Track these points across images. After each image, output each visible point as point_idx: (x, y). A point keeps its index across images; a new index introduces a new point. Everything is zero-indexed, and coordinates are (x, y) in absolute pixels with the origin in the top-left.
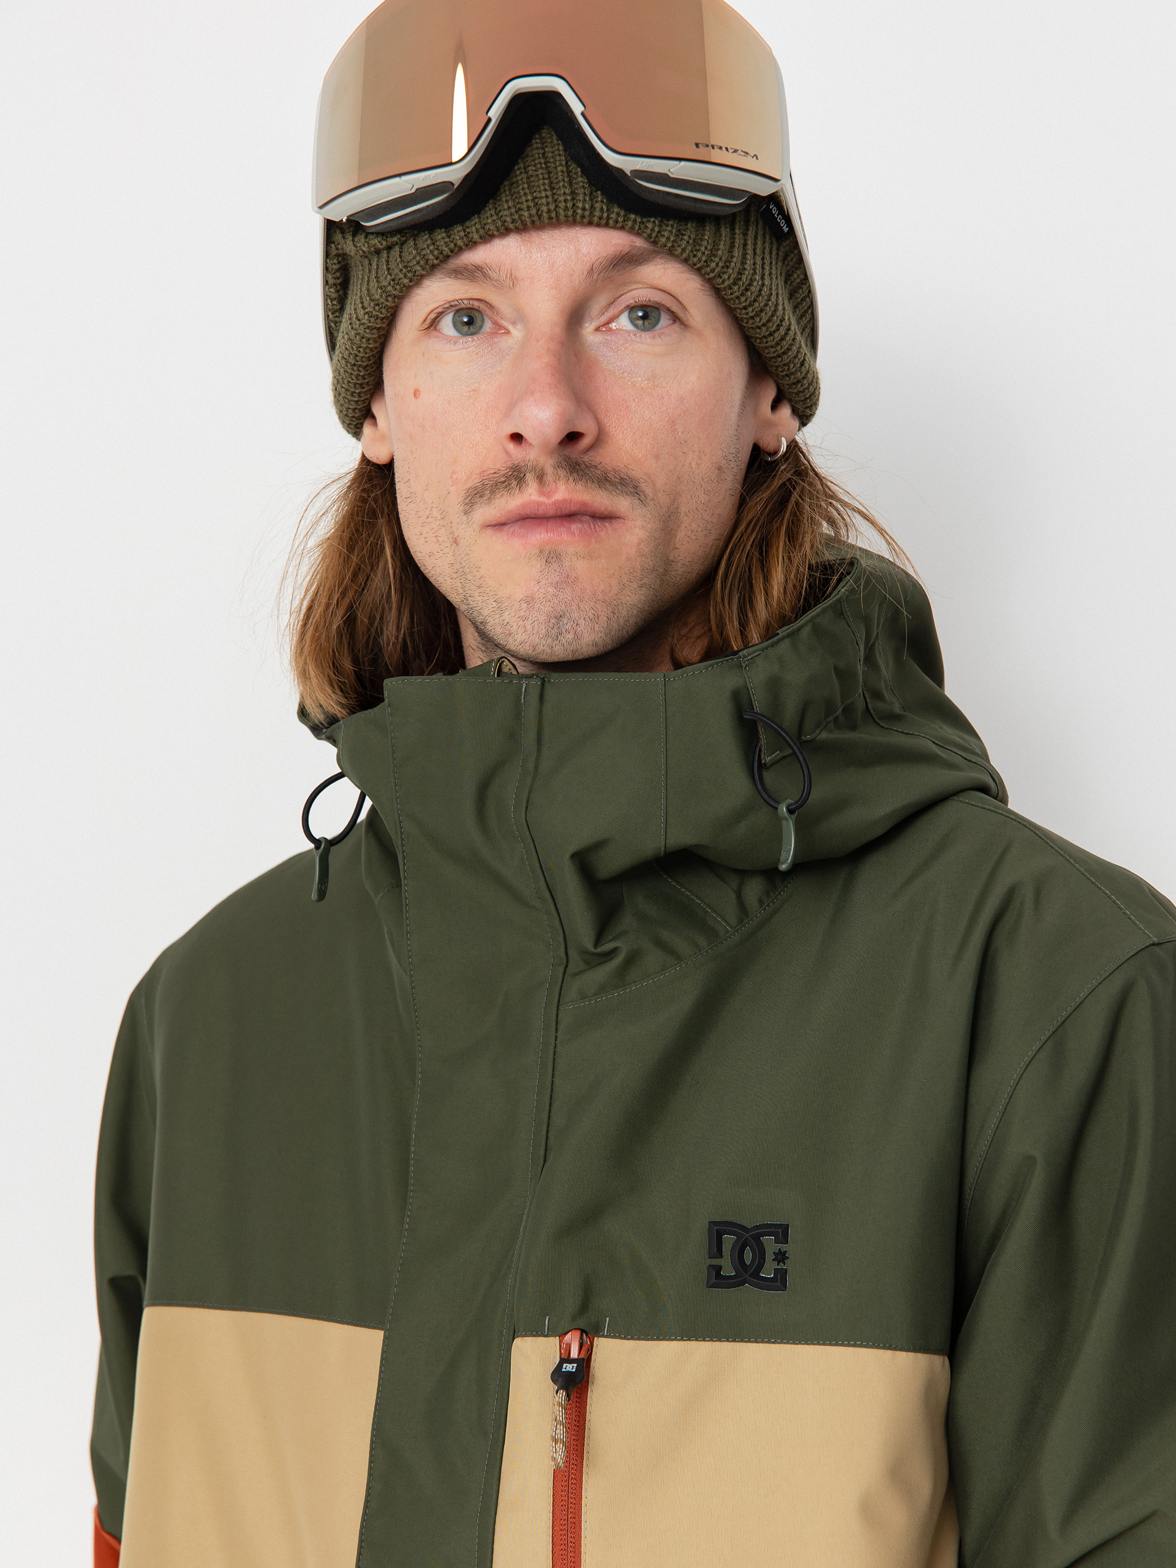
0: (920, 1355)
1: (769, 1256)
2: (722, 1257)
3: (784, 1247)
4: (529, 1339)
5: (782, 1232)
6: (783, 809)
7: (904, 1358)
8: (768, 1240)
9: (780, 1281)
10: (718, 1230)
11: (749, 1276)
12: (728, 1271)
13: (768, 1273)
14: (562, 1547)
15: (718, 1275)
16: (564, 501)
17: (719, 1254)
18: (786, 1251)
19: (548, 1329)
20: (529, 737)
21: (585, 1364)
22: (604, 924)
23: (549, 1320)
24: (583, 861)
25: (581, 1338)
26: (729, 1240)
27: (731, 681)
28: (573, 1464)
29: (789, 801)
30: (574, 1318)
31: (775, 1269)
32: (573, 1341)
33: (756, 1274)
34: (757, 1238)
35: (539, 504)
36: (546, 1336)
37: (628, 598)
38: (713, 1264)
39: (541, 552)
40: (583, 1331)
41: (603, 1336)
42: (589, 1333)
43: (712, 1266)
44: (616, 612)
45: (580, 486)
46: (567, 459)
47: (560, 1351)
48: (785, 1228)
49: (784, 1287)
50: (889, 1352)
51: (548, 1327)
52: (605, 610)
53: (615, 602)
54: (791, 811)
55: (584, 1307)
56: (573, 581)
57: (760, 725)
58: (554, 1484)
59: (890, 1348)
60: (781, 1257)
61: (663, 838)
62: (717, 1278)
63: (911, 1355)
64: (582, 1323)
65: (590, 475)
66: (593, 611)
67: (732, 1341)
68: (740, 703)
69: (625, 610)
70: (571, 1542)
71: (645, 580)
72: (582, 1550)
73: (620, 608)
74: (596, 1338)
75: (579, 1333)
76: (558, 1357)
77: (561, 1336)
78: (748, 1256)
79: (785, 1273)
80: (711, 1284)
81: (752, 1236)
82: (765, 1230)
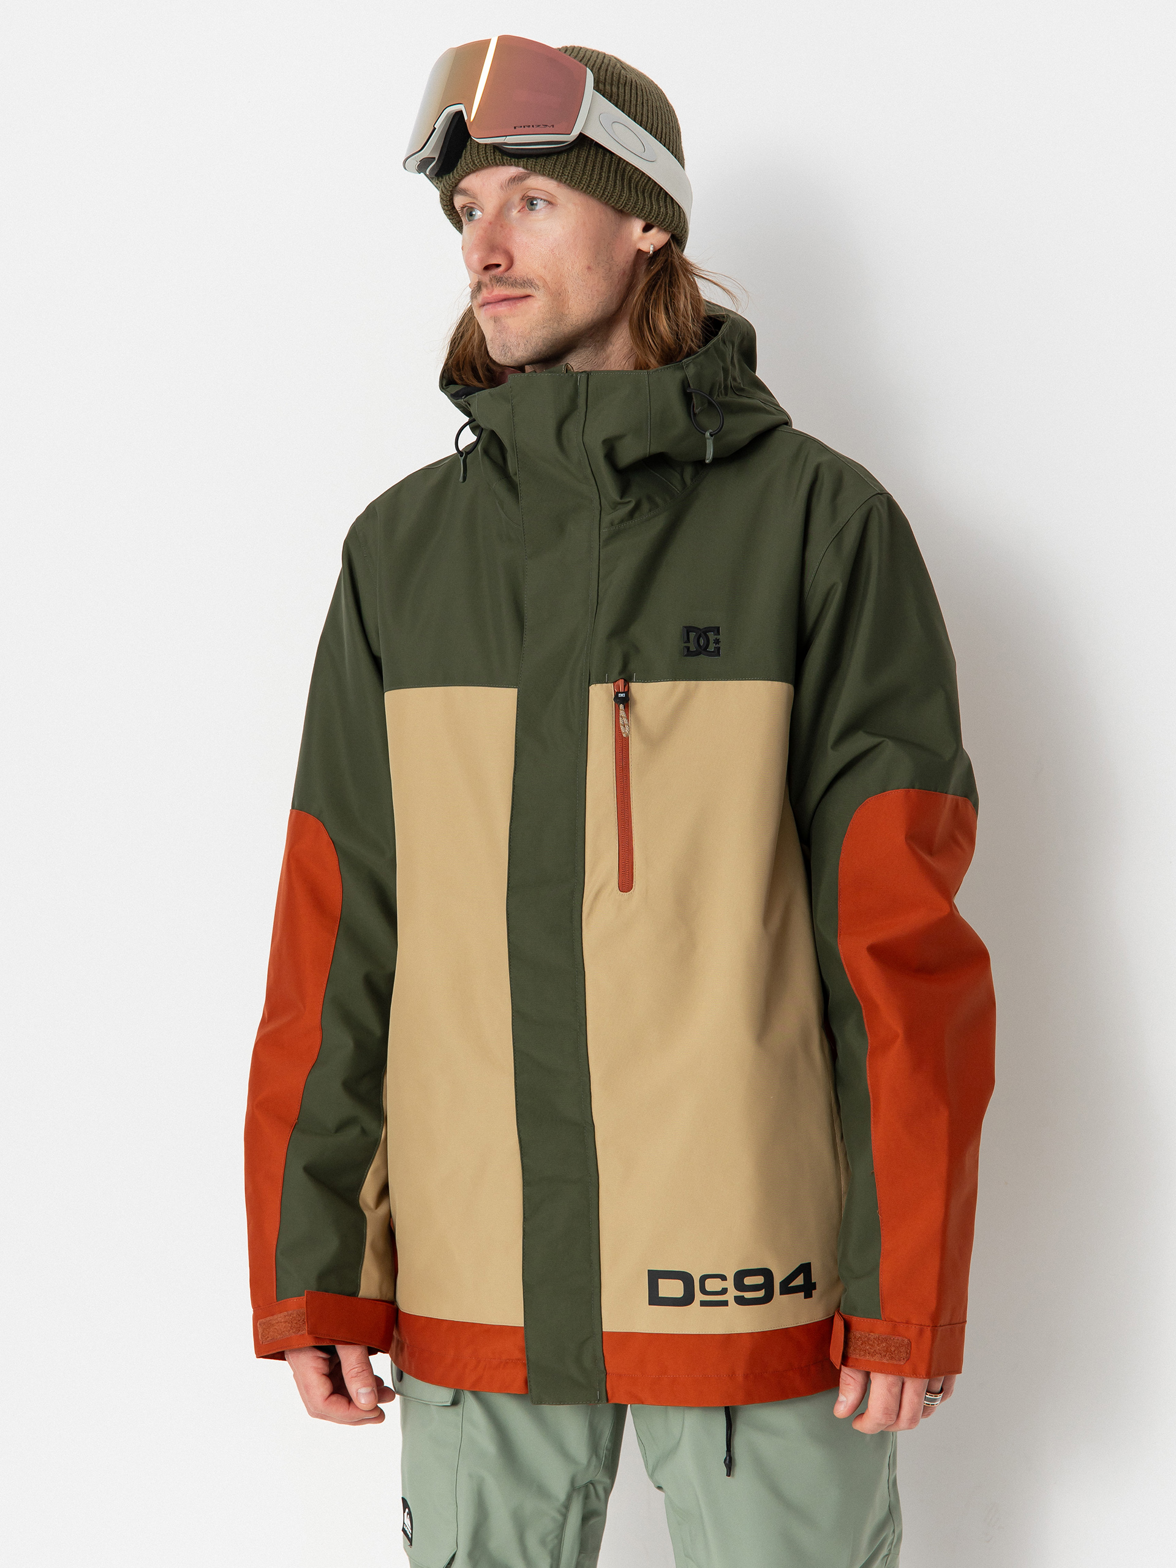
0: (784, 683)
1: (711, 641)
2: (690, 642)
3: (718, 637)
4: (600, 685)
5: (717, 630)
6: (708, 434)
7: (776, 683)
8: (711, 635)
9: (717, 652)
10: (689, 630)
12: (693, 649)
13: (711, 648)
15: (689, 651)
17: (688, 641)
18: (719, 639)
19: (607, 680)
20: (581, 401)
21: (627, 693)
22: (624, 491)
23: (608, 675)
24: (610, 456)
25: (624, 683)
26: (692, 635)
27: (679, 375)
29: (711, 431)
30: (620, 673)
31: (714, 647)
32: (621, 683)
33: (706, 650)
34: (705, 633)
36: (607, 683)
38: (687, 645)
40: (625, 680)
41: (633, 682)
42: (627, 681)
43: (686, 647)
48: (718, 628)
49: (719, 655)
51: (607, 678)
54: (711, 435)
55: (624, 668)
57: (693, 394)
60: (717, 641)
61: (648, 449)
62: (689, 653)
64: (622, 676)
67: (695, 680)
68: (685, 385)
74: (630, 683)
75: (623, 680)
76: (615, 691)
77: (614, 682)
78: (702, 642)
79: (719, 649)
80: (686, 656)
81: (703, 633)
82: (709, 629)
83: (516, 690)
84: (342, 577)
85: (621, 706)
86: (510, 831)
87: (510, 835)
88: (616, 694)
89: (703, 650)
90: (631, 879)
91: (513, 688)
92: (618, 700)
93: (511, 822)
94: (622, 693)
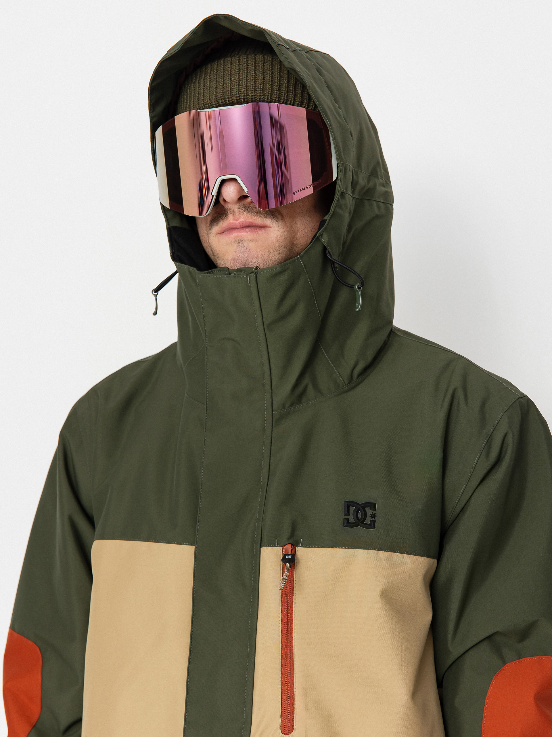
1: (368, 515)
2: (349, 515)
3: (374, 512)
4: (270, 548)
5: (374, 506)
8: (368, 510)
9: (373, 525)
10: (349, 504)
11: (360, 523)
12: (352, 520)
13: (368, 521)
14: (285, 631)
15: (348, 522)
16: (243, 221)
17: (348, 514)
18: (375, 513)
19: (277, 544)
21: (294, 555)
23: (278, 540)
25: (292, 547)
26: (352, 509)
28: (289, 598)
30: (288, 539)
31: (371, 521)
32: (288, 547)
33: (363, 522)
34: (363, 508)
35: (233, 223)
36: (277, 547)
37: (273, 257)
38: (347, 518)
39: (235, 240)
40: (292, 545)
41: (300, 547)
42: (295, 545)
43: (346, 519)
44: (267, 263)
45: (249, 215)
46: (243, 205)
47: (283, 552)
48: (375, 504)
49: (375, 528)
50: (415, 556)
51: (277, 543)
52: (262, 262)
53: (267, 259)
55: (293, 534)
56: (249, 251)
58: (281, 606)
59: (415, 555)
60: (373, 516)
62: (347, 524)
63: (423, 558)
64: (290, 541)
65: (253, 211)
66: (257, 263)
67: (353, 549)
69: (272, 262)
70: (289, 629)
71: (281, 251)
72: (293, 632)
73: (269, 261)
74: (297, 547)
75: (290, 545)
76: (283, 553)
77: (283, 546)
78: (360, 515)
79: (374, 522)
80: (346, 526)
81: (361, 507)
82: (368, 504)
83: (193, 547)
84: (57, 456)
85: (288, 565)
86: (188, 672)
87: (188, 675)
88: (284, 556)
89: (360, 522)
90: (292, 723)
91: (191, 545)
92: (284, 560)
93: (189, 664)
94: (289, 555)
